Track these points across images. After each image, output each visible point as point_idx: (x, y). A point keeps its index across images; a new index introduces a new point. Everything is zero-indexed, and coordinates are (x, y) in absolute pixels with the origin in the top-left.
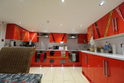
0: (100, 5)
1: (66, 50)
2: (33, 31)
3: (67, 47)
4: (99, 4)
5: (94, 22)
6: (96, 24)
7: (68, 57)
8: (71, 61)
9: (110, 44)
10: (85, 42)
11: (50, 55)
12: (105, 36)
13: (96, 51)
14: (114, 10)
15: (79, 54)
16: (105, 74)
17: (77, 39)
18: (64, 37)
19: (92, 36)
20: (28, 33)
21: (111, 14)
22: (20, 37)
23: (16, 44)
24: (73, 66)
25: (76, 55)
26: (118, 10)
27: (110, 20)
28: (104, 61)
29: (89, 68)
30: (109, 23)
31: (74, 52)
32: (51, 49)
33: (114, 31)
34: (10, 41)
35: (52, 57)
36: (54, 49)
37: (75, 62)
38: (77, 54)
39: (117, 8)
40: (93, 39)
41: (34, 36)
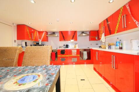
0: (109, 3)
1: (77, 48)
2: (42, 30)
3: (78, 45)
4: (109, 1)
5: (106, 19)
6: (107, 20)
7: (79, 55)
8: (83, 58)
9: (121, 40)
10: (97, 39)
11: (61, 54)
12: (115, 33)
13: (107, 47)
14: (124, 7)
15: (90, 52)
16: (113, 67)
17: (88, 36)
18: (74, 35)
19: (104, 32)
20: (37, 32)
21: (121, 10)
22: (30, 38)
23: (27, 44)
24: (85, 64)
25: (87, 52)
26: (128, 6)
27: (120, 17)
28: (112, 56)
29: (101, 65)
30: (119, 19)
31: (85, 50)
32: (62, 48)
33: (123, 27)
34: (22, 42)
35: (63, 56)
36: (65, 48)
37: (87, 59)
38: (89, 52)
39: (127, 4)
40: (104, 36)
41: (43, 35)
